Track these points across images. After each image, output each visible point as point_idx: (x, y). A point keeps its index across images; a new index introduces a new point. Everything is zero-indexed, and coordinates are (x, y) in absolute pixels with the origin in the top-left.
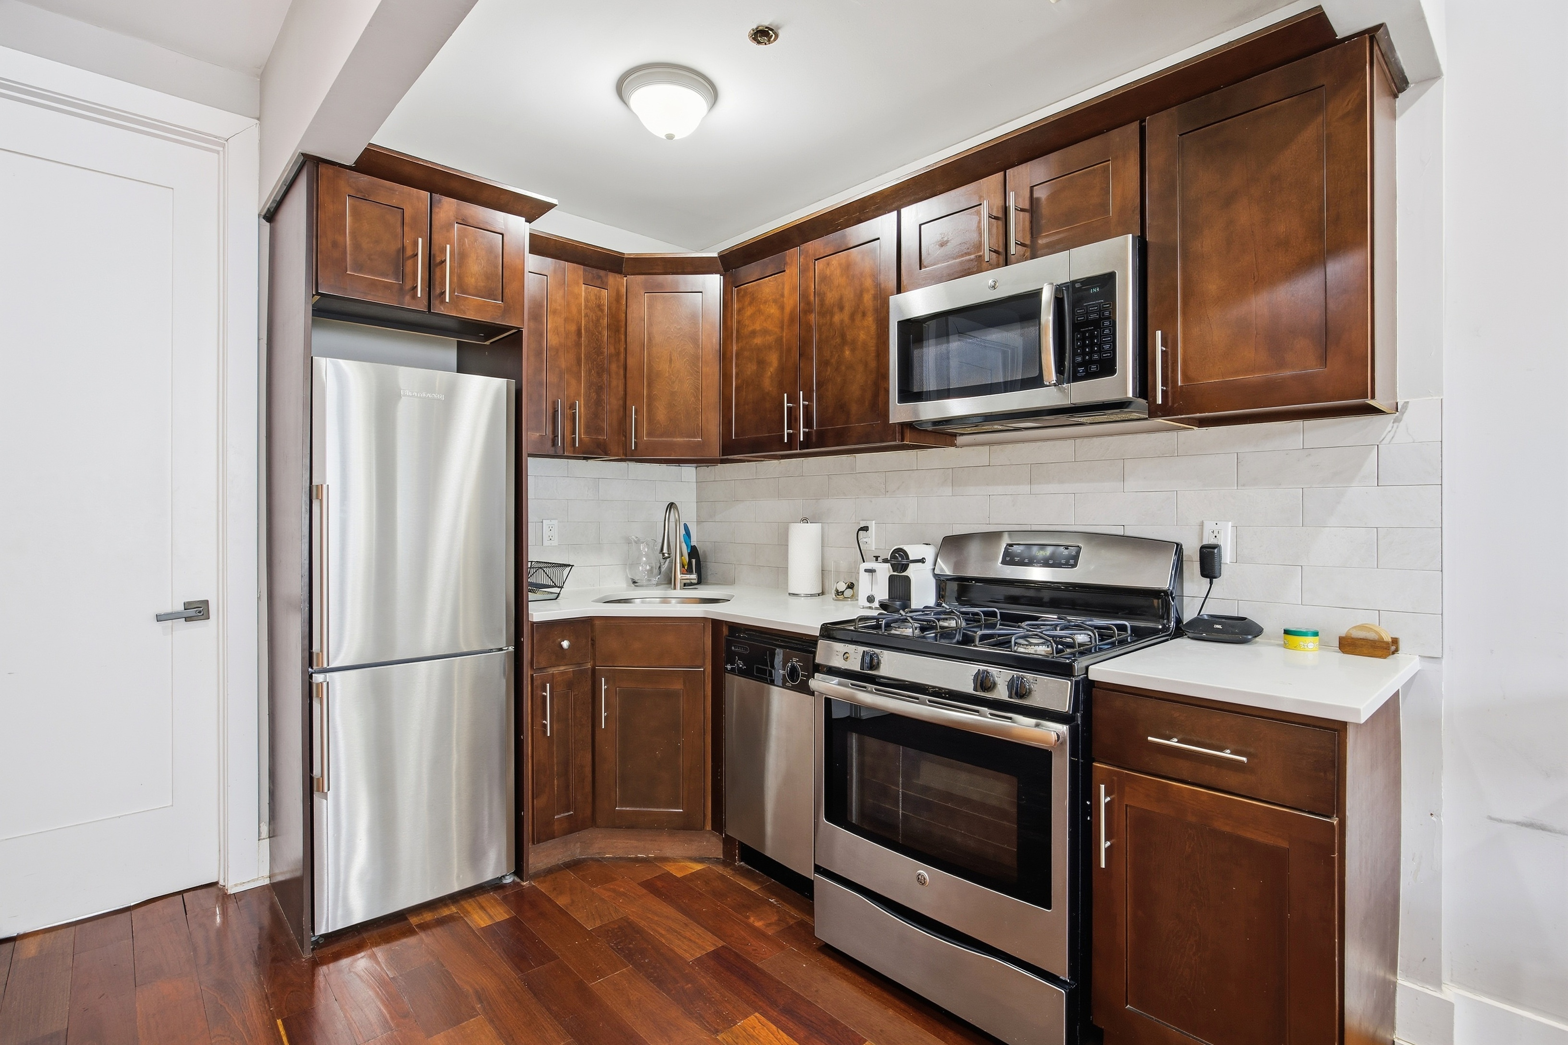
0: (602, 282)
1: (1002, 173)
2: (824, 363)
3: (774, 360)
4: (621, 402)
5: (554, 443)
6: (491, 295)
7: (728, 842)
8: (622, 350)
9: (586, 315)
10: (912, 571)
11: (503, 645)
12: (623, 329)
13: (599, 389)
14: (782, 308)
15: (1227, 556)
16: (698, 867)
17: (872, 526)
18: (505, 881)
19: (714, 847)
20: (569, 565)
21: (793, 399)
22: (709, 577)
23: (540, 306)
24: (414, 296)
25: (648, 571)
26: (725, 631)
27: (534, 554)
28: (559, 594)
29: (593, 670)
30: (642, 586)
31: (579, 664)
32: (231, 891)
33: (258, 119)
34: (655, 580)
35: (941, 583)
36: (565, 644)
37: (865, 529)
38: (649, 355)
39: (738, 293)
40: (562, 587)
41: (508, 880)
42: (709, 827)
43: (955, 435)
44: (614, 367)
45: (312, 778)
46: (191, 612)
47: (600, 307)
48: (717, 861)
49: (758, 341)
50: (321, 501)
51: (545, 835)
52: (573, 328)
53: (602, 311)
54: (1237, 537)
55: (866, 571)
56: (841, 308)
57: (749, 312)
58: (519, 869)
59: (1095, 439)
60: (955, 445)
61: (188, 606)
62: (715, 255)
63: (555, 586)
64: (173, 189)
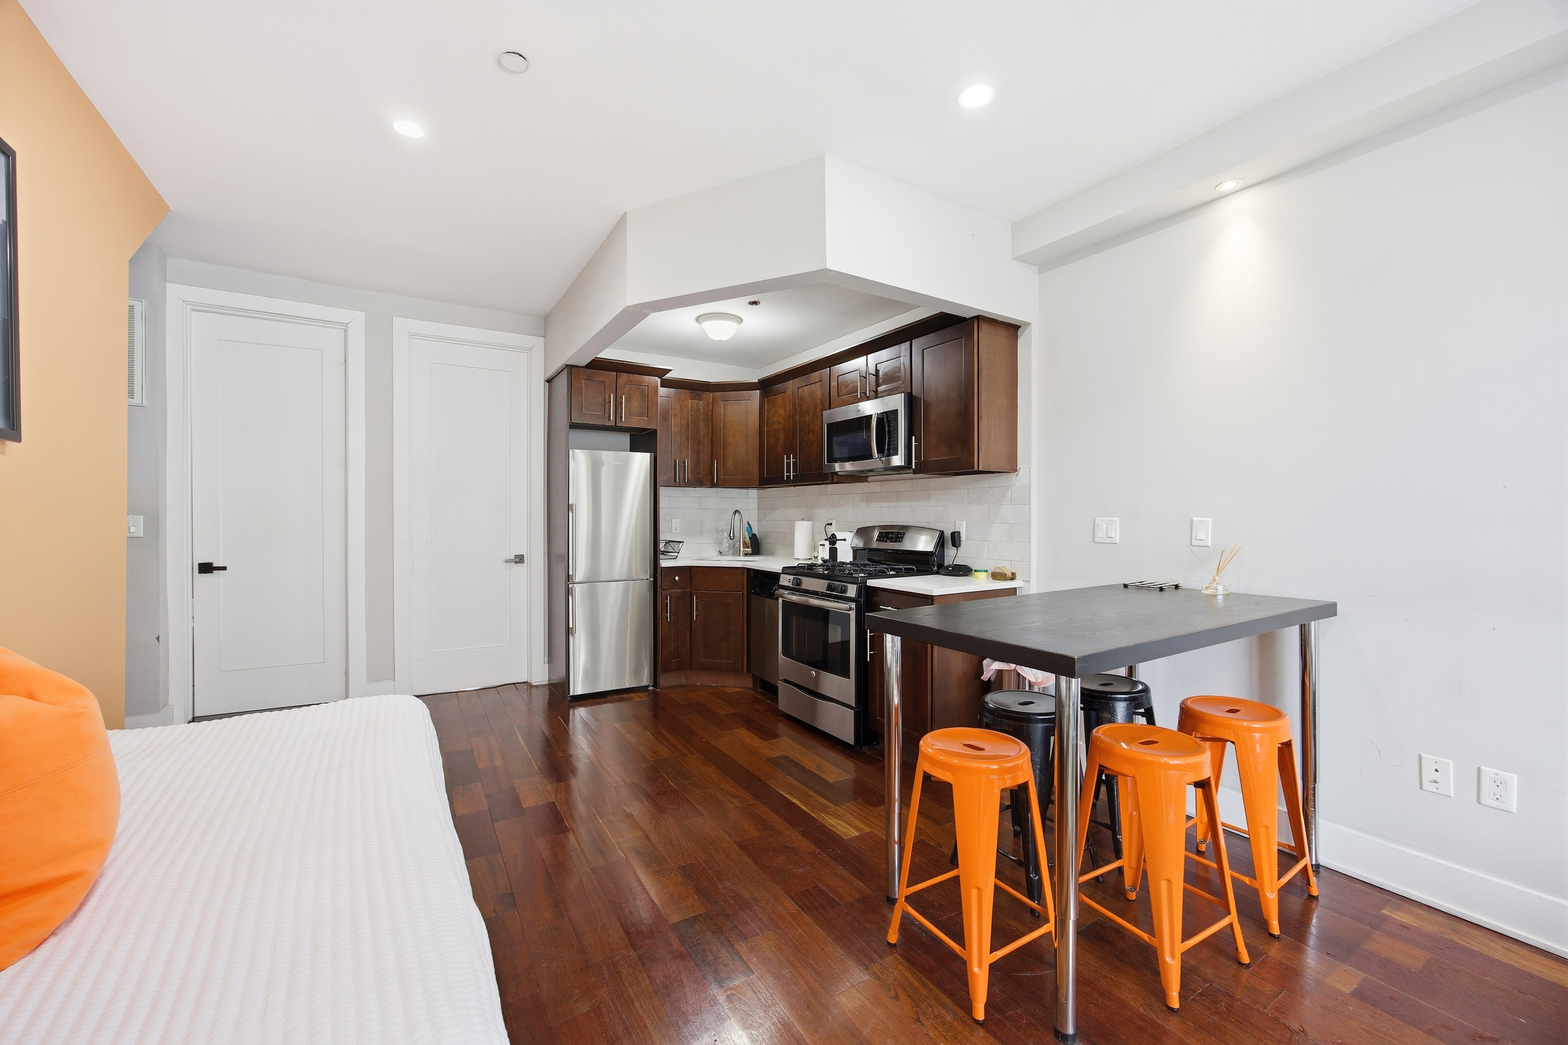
0: (700, 397)
1: (866, 356)
2: (802, 441)
3: (782, 437)
4: (710, 458)
5: (675, 481)
6: (642, 415)
7: (755, 678)
8: (710, 431)
9: (691, 415)
10: (838, 545)
11: (648, 577)
12: (711, 420)
13: (698, 452)
14: (785, 411)
15: (963, 537)
16: (739, 690)
17: (834, 524)
18: (649, 689)
19: (748, 682)
20: (682, 542)
21: (789, 458)
22: (762, 552)
23: (668, 413)
24: (609, 419)
25: (727, 546)
26: (752, 574)
27: (664, 536)
28: (677, 557)
29: (691, 592)
30: (723, 555)
31: (684, 589)
32: (534, 684)
33: (544, 337)
34: (731, 552)
35: (856, 551)
36: (677, 578)
37: (831, 524)
38: (724, 433)
39: (767, 400)
40: (678, 553)
41: (651, 688)
42: (745, 671)
43: (867, 477)
44: (706, 440)
45: (569, 628)
46: (517, 560)
47: (698, 410)
48: (750, 689)
49: (775, 427)
50: (573, 510)
51: (667, 669)
52: (685, 422)
53: (700, 412)
54: (967, 527)
55: (821, 545)
56: (808, 413)
57: (772, 411)
58: (655, 685)
59: (919, 480)
60: (867, 481)
61: (516, 556)
62: (757, 381)
63: (675, 552)
64: (510, 372)
